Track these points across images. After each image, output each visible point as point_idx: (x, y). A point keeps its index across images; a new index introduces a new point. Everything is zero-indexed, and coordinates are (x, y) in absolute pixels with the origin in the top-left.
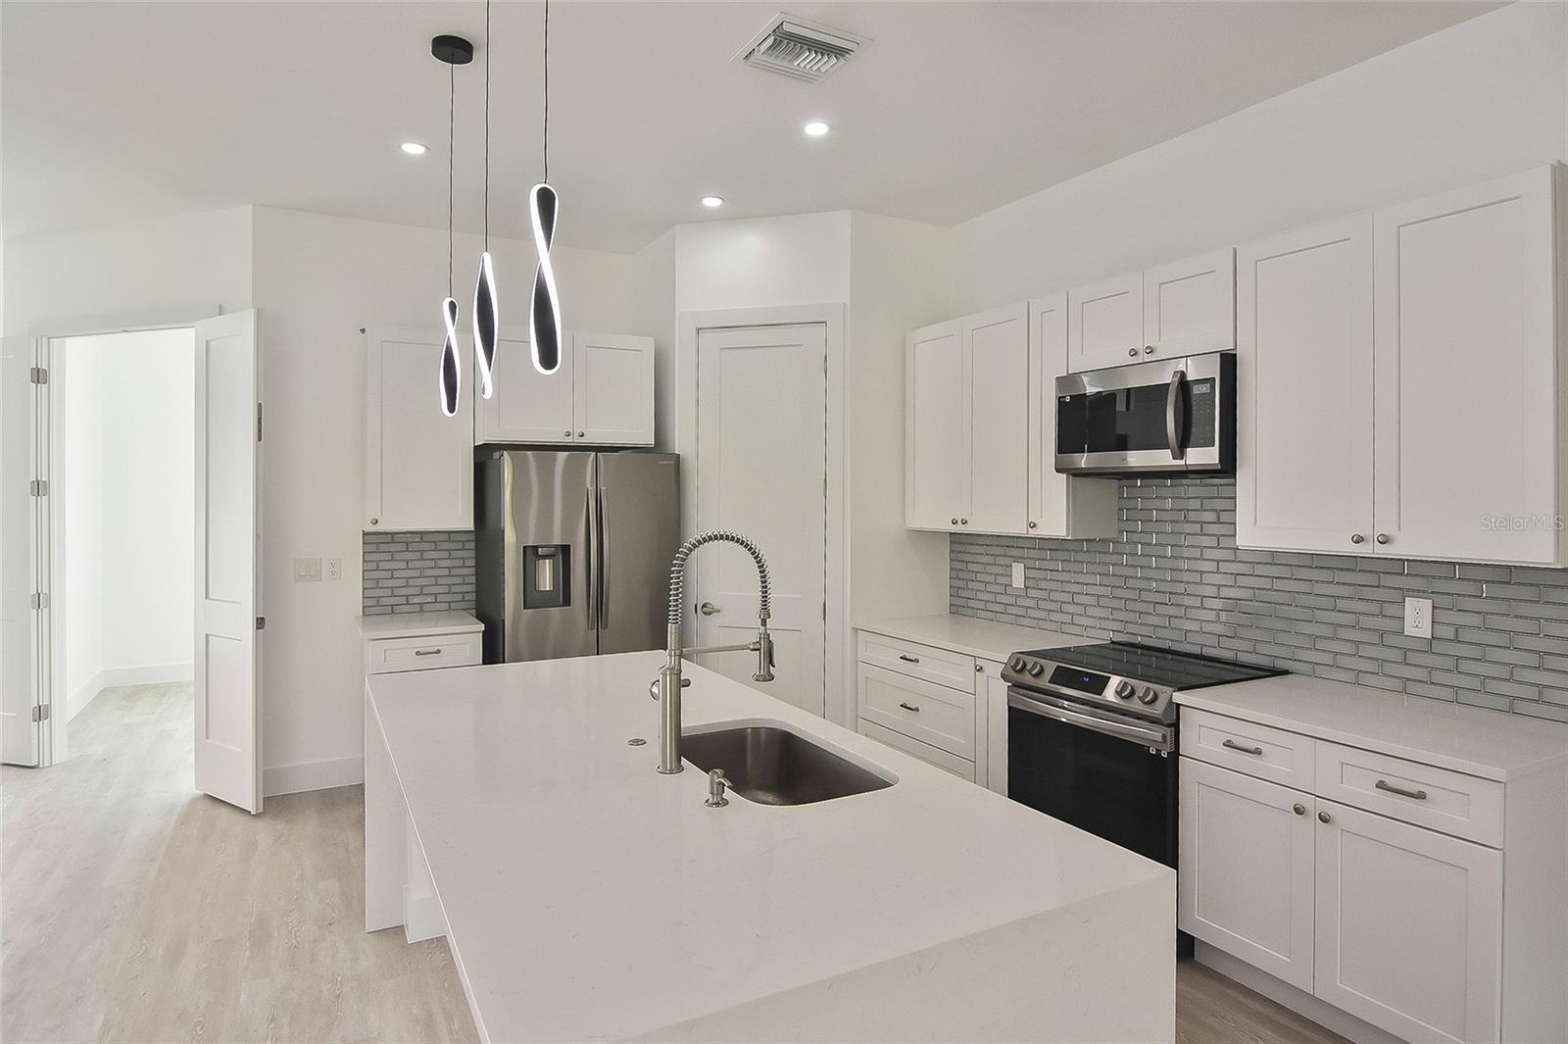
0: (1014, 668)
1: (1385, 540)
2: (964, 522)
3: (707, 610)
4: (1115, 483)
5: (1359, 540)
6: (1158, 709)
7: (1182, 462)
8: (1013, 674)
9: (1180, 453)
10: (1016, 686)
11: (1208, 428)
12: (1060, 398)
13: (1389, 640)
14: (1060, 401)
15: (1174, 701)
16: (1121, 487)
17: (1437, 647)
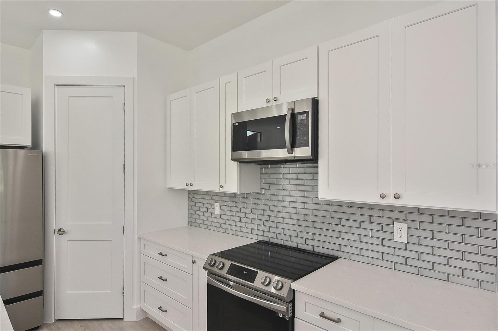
0: (209, 264)
1: (397, 197)
2: (191, 185)
3: (61, 232)
4: (259, 166)
5: (383, 197)
6: (284, 293)
7: (292, 155)
8: (209, 267)
9: (291, 151)
10: (211, 274)
11: (305, 137)
12: (233, 123)
13: (386, 243)
14: (234, 126)
15: (291, 288)
16: (261, 168)
17: (410, 247)
